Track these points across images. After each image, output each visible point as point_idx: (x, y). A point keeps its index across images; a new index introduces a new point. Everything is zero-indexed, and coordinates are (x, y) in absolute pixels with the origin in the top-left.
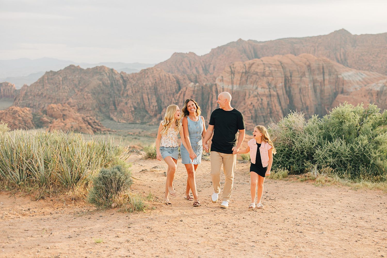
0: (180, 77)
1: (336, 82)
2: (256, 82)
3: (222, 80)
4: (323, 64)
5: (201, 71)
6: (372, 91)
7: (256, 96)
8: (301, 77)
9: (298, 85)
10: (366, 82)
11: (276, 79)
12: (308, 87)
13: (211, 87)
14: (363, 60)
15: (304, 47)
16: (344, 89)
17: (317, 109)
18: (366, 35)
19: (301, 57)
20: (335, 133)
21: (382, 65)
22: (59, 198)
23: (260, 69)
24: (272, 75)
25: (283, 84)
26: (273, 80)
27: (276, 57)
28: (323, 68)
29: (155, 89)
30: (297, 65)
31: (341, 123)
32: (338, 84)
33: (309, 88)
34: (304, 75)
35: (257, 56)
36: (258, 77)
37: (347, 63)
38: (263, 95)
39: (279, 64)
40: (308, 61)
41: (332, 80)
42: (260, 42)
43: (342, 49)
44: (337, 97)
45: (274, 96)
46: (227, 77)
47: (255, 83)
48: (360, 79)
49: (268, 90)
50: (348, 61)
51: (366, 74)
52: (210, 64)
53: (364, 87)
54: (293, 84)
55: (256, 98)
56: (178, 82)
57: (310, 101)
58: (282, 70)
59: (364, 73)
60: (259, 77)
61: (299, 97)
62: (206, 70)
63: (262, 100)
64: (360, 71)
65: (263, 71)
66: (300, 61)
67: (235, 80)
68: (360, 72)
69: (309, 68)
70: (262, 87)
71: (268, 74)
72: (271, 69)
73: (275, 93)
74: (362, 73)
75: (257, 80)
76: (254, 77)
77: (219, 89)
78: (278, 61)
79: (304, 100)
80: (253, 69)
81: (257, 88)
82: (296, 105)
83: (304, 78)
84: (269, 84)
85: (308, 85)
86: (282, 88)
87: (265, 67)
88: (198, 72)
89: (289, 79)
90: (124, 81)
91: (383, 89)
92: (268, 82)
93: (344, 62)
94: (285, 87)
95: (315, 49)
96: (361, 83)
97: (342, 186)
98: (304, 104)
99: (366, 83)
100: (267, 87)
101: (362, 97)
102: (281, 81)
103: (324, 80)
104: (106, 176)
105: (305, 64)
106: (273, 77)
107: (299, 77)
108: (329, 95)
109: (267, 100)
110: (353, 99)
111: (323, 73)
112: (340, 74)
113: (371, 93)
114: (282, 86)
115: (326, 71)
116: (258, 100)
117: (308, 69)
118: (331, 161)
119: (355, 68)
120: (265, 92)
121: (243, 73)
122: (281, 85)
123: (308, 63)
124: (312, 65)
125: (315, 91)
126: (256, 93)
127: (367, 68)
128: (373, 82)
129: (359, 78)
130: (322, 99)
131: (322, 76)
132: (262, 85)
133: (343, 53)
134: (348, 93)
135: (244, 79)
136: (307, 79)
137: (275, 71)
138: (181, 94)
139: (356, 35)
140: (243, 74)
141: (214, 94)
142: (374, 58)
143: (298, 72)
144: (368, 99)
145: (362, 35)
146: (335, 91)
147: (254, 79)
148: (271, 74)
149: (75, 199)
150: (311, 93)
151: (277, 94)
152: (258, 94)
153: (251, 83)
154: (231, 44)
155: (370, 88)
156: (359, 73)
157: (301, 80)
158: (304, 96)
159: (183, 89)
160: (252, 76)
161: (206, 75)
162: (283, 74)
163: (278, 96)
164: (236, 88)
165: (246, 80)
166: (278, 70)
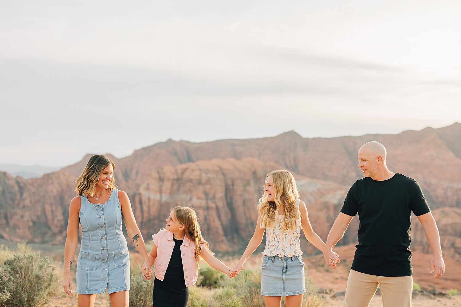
2: (189, 191)
3: (148, 188)
5: (120, 177)
6: (329, 205)
8: (245, 186)
9: (241, 195)
10: (321, 193)
11: (214, 188)
12: (253, 198)
13: (133, 197)
14: (316, 167)
15: (247, 149)
18: (319, 139)
19: (245, 162)
21: (338, 173)
23: (195, 176)
24: (210, 183)
25: (224, 194)
26: (211, 189)
27: (215, 162)
29: (61, 199)
30: (240, 171)
34: (248, 183)
35: (190, 160)
36: (192, 185)
37: (298, 170)
38: (199, 207)
39: (219, 169)
40: (253, 167)
42: (195, 143)
43: (292, 154)
45: (212, 208)
46: (154, 185)
47: (189, 193)
48: (314, 189)
49: (205, 201)
50: (300, 168)
51: (321, 184)
52: (132, 169)
53: (319, 200)
54: (235, 195)
58: (222, 177)
59: (319, 182)
60: (194, 186)
61: (243, 210)
62: (127, 176)
64: (314, 180)
65: (198, 178)
66: (244, 167)
67: (164, 188)
68: (314, 182)
69: (254, 175)
70: (197, 197)
71: (205, 181)
72: (209, 175)
73: (213, 205)
74: (317, 183)
75: (192, 189)
76: (188, 185)
77: (144, 199)
78: (218, 166)
79: (248, 214)
80: (187, 175)
81: (191, 199)
82: (239, 220)
83: (248, 188)
84: (206, 194)
85: (253, 196)
86: (222, 199)
87: (201, 174)
89: (231, 189)
92: (206, 192)
93: (294, 168)
94: (226, 197)
95: (260, 153)
96: (315, 194)
98: (248, 219)
99: (321, 195)
100: (204, 198)
101: (317, 211)
102: (221, 191)
105: (250, 170)
106: (211, 185)
107: (242, 186)
109: (203, 213)
113: (328, 207)
114: (222, 196)
117: (254, 177)
119: (308, 177)
120: (201, 204)
121: (174, 180)
122: (220, 195)
123: (253, 170)
124: (257, 172)
127: (321, 177)
128: (329, 194)
129: (312, 189)
132: (198, 195)
133: (293, 158)
135: (175, 188)
136: (252, 188)
137: (214, 178)
139: (307, 138)
140: (175, 182)
141: (138, 205)
142: (328, 165)
143: (242, 180)
144: (324, 214)
145: (314, 138)
147: (188, 188)
148: (208, 182)
151: (217, 206)
153: (185, 192)
154: (159, 145)
155: (326, 200)
156: (312, 183)
157: (245, 190)
158: (248, 209)
160: (185, 184)
161: (127, 181)
162: (223, 182)
163: (217, 209)
164: (165, 198)
165: (178, 189)
166: (217, 177)
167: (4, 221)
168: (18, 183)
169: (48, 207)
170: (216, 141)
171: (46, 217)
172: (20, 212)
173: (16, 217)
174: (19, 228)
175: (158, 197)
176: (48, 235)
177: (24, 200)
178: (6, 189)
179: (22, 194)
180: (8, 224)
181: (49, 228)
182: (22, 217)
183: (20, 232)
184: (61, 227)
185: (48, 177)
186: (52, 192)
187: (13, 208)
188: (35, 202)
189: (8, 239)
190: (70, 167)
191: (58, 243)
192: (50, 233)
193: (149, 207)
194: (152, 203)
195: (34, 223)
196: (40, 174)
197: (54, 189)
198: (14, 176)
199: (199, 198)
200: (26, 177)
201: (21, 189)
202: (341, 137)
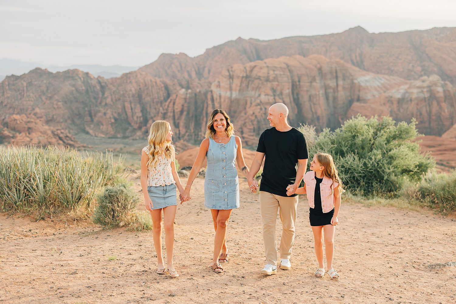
0: (168, 82)
1: (351, 88)
2: (258, 88)
3: (218, 86)
4: (336, 67)
5: (194, 75)
6: (392, 99)
7: (259, 105)
8: (311, 82)
9: (307, 91)
10: (385, 87)
11: (281, 84)
12: (319, 94)
13: (206, 94)
14: (382, 62)
15: (314, 46)
16: (361, 96)
17: (329, 119)
18: (386, 33)
19: (311, 59)
20: (347, 147)
21: (403, 68)
22: (60, 219)
23: (263, 73)
25: (290, 90)
26: (278, 85)
27: (282, 59)
28: (336, 72)
29: (139, 97)
30: (306, 68)
31: (354, 137)
32: (354, 91)
33: (321, 95)
34: (314, 79)
35: (259, 58)
36: (261, 82)
37: (364, 66)
38: (267, 103)
39: (286, 66)
40: (319, 63)
41: (346, 86)
42: (263, 41)
43: (358, 49)
44: (353, 105)
46: (225, 83)
47: (258, 90)
48: (379, 84)
49: (272, 98)
50: (365, 64)
51: (386, 79)
52: (204, 67)
53: (384, 94)
54: (301, 91)
55: (259, 107)
56: (167, 88)
57: (322, 110)
58: (289, 74)
59: (383, 77)
61: (309, 105)
62: (199, 74)
63: (266, 109)
64: (378, 75)
65: (266, 75)
66: (310, 64)
67: (234, 86)
70: (265, 94)
71: (273, 78)
72: (276, 72)
74: (381, 78)
75: (260, 86)
76: (257, 82)
77: (215, 96)
78: (285, 63)
79: (314, 109)
80: (254, 73)
81: (259, 95)
82: (305, 115)
83: (314, 84)
84: (274, 90)
85: (319, 92)
86: (289, 95)
87: (268, 71)
88: (190, 76)
89: (297, 85)
90: (102, 87)
91: (405, 96)
93: (360, 64)
94: (293, 93)
95: (327, 50)
96: (379, 89)
97: (354, 204)
98: (314, 114)
99: (385, 90)
100: (272, 94)
101: (381, 105)
102: (288, 87)
103: (337, 85)
104: (112, 194)
105: (316, 66)
106: (278, 81)
107: (309, 82)
108: (344, 104)
110: (370, 107)
111: (337, 77)
112: (356, 79)
113: (391, 101)
114: (289, 92)
115: (340, 75)
116: (261, 109)
117: (319, 73)
118: (344, 177)
119: (373, 72)
120: (269, 100)
121: (243, 77)
122: (287, 91)
123: (318, 66)
124: (323, 69)
125: (327, 98)
126: (258, 101)
127: (386, 72)
128: (393, 88)
129: (377, 83)
130: (335, 107)
131: (335, 81)
132: (266, 91)
133: (359, 54)
134: (365, 101)
135: (244, 85)
136: (318, 84)
137: (281, 75)
138: (170, 102)
139: (374, 33)
140: (244, 79)
141: (210, 102)
142: (394, 60)
143: (308, 76)
144: (387, 108)
145: (380, 33)
146: (349, 98)
147: (257, 85)
148: (275, 79)
149: (76, 219)
150: (322, 101)
152: (261, 102)
153: (253, 89)
154: (229, 44)
155: (390, 94)
156: (377, 78)
157: (311, 86)
158: (314, 104)
159: (173, 97)
160: (253, 81)
161: (200, 79)
162: (290, 78)
164: (235, 95)
165: (247, 86)
166: (284, 74)
167: (89, 118)
168: (99, 82)
169: (127, 105)
170: (284, 38)
171: (126, 114)
172: (102, 110)
173: (100, 114)
174: (103, 125)
175: (228, 94)
176: (129, 130)
177: (106, 98)
178: (89, 88)
179: (103, 94)
180: (92, 121)
181: (129, 124)
182: (105, 114)
183: (104, 128)
184: (141, 123)
185: (126, 77)
186: (131, 90)
187: (96, 106)
188: (116, 100)
189: (93, 134)
190: (146, 66)
191: (138, 138)
192: (131, 129)
193: (220, 103)
194: (222, 100)
195: (116, 120)
196: (119, 74)
197: (132, 88)
198: (96, 76)
199: (267, 95)
200: (107, 77)
201: (103, 89)
202: (407, 32)
